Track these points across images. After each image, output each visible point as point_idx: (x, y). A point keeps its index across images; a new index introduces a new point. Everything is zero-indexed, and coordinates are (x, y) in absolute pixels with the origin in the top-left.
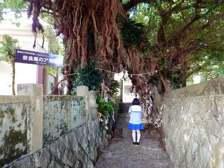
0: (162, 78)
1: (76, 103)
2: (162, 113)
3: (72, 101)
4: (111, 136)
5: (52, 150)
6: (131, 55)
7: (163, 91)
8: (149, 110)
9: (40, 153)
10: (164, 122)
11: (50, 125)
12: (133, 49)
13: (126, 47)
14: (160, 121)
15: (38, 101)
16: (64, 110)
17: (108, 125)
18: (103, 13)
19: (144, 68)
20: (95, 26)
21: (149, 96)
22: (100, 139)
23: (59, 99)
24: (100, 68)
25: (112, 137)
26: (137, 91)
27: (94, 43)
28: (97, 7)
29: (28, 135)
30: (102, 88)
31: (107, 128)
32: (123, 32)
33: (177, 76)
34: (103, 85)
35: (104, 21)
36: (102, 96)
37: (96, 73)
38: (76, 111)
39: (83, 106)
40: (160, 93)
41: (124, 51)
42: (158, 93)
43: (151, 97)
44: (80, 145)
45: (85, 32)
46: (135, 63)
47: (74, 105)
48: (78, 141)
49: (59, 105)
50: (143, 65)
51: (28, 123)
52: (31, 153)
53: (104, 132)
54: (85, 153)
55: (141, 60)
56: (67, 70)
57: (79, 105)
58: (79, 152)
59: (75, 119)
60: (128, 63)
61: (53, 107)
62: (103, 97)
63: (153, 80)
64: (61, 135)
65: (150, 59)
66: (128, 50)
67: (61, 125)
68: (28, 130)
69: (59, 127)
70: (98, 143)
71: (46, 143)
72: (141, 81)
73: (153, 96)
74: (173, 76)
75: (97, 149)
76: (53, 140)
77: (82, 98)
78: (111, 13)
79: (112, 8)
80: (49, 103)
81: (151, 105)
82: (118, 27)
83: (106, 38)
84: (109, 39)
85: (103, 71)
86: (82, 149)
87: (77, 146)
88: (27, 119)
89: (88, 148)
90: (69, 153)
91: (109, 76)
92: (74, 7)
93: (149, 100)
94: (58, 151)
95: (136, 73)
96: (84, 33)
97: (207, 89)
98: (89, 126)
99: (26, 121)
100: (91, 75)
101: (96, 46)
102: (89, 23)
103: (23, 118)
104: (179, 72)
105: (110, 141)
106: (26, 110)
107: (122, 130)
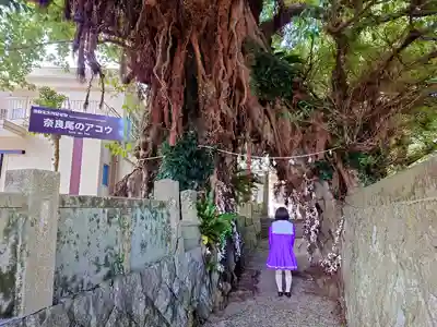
0: (340, 165)
1: (147, 213)
2: (340, 241)
3: (139, 210)
4: (229, 286)
5: (76, 311)
6: (273, 118)
7: (342, 193)
8: (313, 233)
9: (42, 317)
10: (344, 260)
11: (77, 257)
12: (278, 106)
13: (263, 103)
14: (335, 258)
15: (46, 205)
16: (115, 228)
17: (224, 262)
18: (215, 37)
19: (301, 144)
20: (200, 62)
21: (313, 203)
22: (204, 291)
23: (102, 204)
24: (209, 144)
25: (234, 288)
26: (288, 193)
27: (197, 96)
28: (204, 25)
29: (17, 276)
30: (213, 186)
31: (220, 268)
32: (255, 73)
33: (371, 160)
34: (213, 178)
35: (217, 52)
36: (211, 201)
37: (199, 155)
38: (148, 231)
39: (165, 220)
40: (335, 197)
41: (257, 111)
42: (332, 197)
43: (317, 206)
44: (150, 302)
45: (179, 76)
46: (282, 135)
47: (143, 218)
48: (145, 294)
49: (103, 217)
50: (298, 138)
51: (18, 250)
52: (21, 316)
53: (216, 276)
54: (162, 319)
55: (294, 128)
56: (145, 150)
57: (155, 218)
58: (147, 316)
59: (143, 246)
60: (268, 135)
61: (87, 220)
62: (214, 204)
63: (320, 170)
64: (105, 279)
65: (314, 126)
66: (268, 108)
67: (106, 257)
68: (19, 265)
69: (102, 262)
70: (198, 301)
71: (64, 295)
72: (294, 171)
73: (321, 203)
74: (363, 161)
75: (194, 313)
76: (85, 288)
77: (163, 205)
78: (231, 37)
79: (233, 27)
80: (78, 211)
81: (317, 222)
82: (245, 64)
83: (220, 84)
84: (225, 86)
85: (215, 152)
86: (156, 311)
87: (142, 305)
88: (17, 242)
89: (170, 310)
90: (119, 318)
91: (228, 161)
92: (159, 28)
93: (312, 211)
94: (91, 312)
95: (285, 155)
96: (177, 75)
97: (420, 182)
98: (177, 262)
99: (14, 247)
100: (190, 158)
101: (201, 101)
102: (187, 58)
103: (7, 240)
104: (376, 152)
105: (226, 296)
106: (15, 225)
107: (258, 273)
